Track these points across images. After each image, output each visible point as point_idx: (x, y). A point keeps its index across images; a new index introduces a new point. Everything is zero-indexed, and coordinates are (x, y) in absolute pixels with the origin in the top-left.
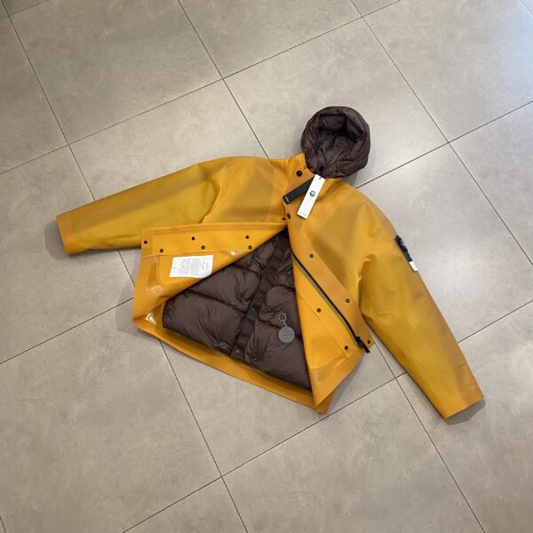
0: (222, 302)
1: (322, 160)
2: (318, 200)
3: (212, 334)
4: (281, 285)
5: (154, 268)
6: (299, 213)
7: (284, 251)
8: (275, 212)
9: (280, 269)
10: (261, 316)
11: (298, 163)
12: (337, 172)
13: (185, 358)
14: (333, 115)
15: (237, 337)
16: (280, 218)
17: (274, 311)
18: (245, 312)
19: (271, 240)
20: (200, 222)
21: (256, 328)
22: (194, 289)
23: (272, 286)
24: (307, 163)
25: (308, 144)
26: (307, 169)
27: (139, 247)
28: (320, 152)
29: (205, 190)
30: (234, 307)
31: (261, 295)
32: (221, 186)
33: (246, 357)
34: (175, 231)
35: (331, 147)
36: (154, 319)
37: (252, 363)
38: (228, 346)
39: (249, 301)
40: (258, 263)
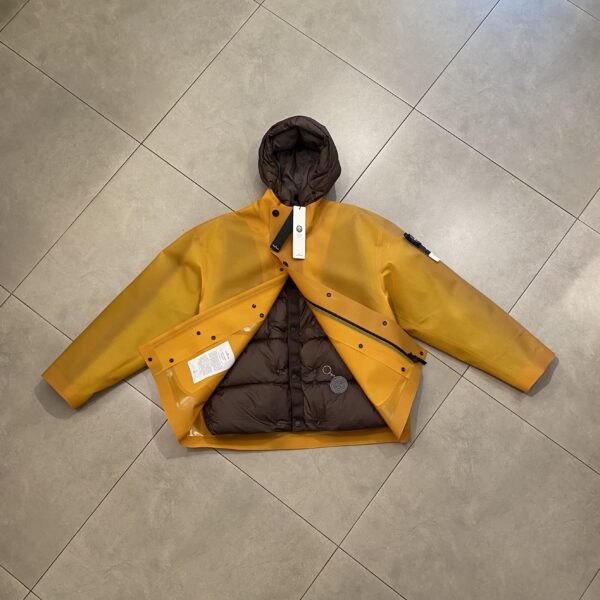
0: (260, 383)
1: (292, 187)
2: (308, 234)
3: (265, 419)
4: (310, 339)
5: (173, 382)
6: (295, 256)
7: (297, 303)
8: (269, 266)
9: (302, 324)
10: (305, 379)
11: (268, 202)
12: (314, 193)
13: (249, 455)
14: (283, 132)
15: (291, 410)
16: (277, 271)
17: (316, 368)
18: (288, 383)
19: (280, 298)
20: (197, 312)
21: (306, 392)
22: (225, 383)
23: (302, 344)
24: (278, 197)
25: (270, 177)
26: (282, 205)
27: (146, 367)
28: (285, 179)
29: (185, 277)
30: (274, 383)
31: (294, 359)
32: (200, 264)
33: (309, 424)
34: (175, 334)
35: (295, 169)
36: (199, 431)
37: (318, 428)
38: (286, 422)
39: (286, 370)
40: (277, 327)
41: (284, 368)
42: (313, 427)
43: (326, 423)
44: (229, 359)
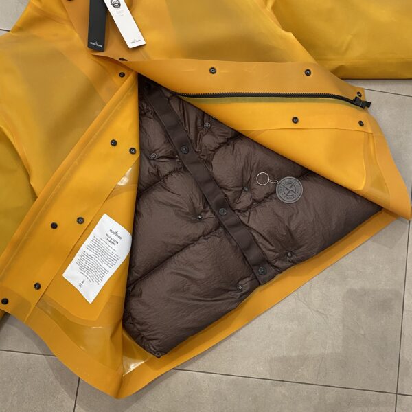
0: (184, 247)
2: (130, 5)
3: (219, 292)
4: (217, 149)
5: (57, 315)
6: (131, 45)
7: (170, 110)
8: (102, 78)
10: (239, 207)
15: (244, 259)
16: (116, 80)
17: (244, 185)
18: (220, 225)
19: (142, 114)
20: (34, 196)
21: (251, 224)
23: (208, 162)
30: (204, 235)
31: (209, 188)
33: (277, 264)
34: (20, 245)
37: (292, 262)
38: (248, 279)
39: (208, 209)
40: (161, 157)
41: (205, 207)
42: (285, 264)
43: (301, 249)
44: (120, 238)
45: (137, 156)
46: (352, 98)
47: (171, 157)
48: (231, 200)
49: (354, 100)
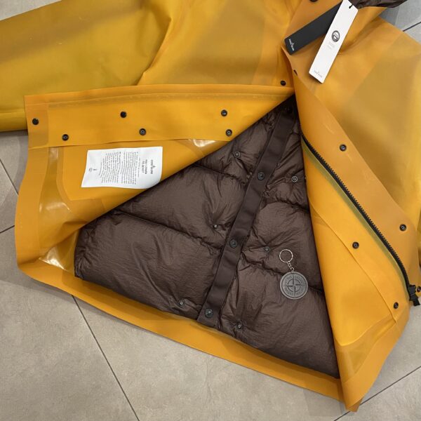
0: (182, 231)
4: (282, 201)
6: (312, 72)
7: (284, 140)
9: (278, 173)
10: (247, 253)
15: (209, 289)
18: (221, 248)
19: (262, 121)
20: (136, 83)
21: (241, 274)
23: (266, 202)
29: (142, 25)
30: (203, 240)
31: (245, 218)
34: (89, 100)
36: (61, 259)
37: (235, 333)
38: (193, 305)
39: (227, 229)
40: (241, 161)
41: (226, 225)
42: (228, 328)
43: (251, 332)
44: (152, 173)
45: (227, 139)
46: (411, 283)
47: (247, 169)
48: (249, 242)
49: (411, 286)
